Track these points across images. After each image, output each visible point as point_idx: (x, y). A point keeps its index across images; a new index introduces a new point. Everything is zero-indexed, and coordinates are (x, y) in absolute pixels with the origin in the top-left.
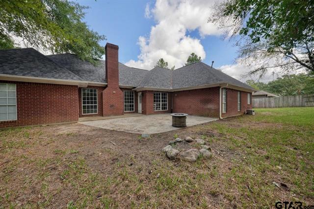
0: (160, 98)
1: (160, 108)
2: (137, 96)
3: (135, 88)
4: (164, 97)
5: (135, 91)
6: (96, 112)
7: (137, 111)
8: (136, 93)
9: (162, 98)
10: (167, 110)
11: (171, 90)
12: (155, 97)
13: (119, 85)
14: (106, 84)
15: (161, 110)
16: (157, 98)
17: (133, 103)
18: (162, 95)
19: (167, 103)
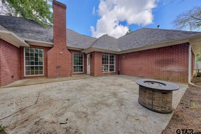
0: (108, 60)
1: (108, 69)
2: (86, 57)
3: (83, 49)
4: (112, 59)
5: (84, 53)
6: (42, 74)
7: (85, 73)
8: (85, 55)
9: (110, 60)
10: (115, 71)
11: (119, 52)
12: (103, 59)
13: (67, 46)
14: (53, 44)
15: (109, 72)
16: (105, 60)
17: (82, 64)
18: (110, 57)
19: (115, 65)
